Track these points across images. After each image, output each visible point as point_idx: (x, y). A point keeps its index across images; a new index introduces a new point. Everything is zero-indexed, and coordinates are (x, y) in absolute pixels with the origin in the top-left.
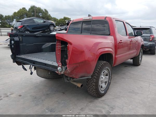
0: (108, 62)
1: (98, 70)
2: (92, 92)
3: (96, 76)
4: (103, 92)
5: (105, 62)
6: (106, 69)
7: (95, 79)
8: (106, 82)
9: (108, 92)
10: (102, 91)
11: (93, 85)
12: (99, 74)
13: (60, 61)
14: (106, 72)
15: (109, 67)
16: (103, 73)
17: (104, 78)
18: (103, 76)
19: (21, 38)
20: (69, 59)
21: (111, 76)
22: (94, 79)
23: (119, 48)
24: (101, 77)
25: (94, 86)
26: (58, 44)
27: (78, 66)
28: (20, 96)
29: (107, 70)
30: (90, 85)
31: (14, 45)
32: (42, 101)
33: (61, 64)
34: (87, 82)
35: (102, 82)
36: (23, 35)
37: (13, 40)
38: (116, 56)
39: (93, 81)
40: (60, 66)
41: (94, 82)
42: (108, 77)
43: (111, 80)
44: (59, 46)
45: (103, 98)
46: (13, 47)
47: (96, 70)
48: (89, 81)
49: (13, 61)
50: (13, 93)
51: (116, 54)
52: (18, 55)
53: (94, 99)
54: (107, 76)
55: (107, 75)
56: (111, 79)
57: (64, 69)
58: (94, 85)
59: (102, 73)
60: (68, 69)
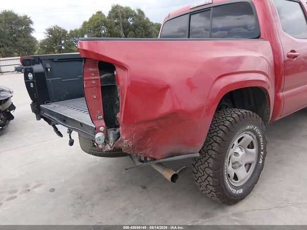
0: (253, 111)
1: (221, 134)
2: (207, 192)
3: (214, 150)
4: (241, 191)
5: (243, 111)
6: (248, 130)
7: (213, 158)
8: (250, 164)
9: (257, 190)
10: (237, 188)
11: (209, 175)
12: (225, 145)
13: (101, 117)
14: (248, 138)
15: (257, 125)
16: (239, 141)
17: (241, 153)
18: (238, 150)
19: (48, 65)
20: (123, 111)
21: (265, 148)
22: (211, 160)
23: (287, 73)
24: (231, 151)
25: (209, 179)
26: (91, 69)
27: (156, 127)
28: (52, 190)
29: (252, 134)
30: (199, 174)
31: (33, 82)
32: (93, 205)
33: (104, 124)
34: (193, 164)
35: (237, 165)
36: (53, 59)
37: (31, 71)
38: (281, 94)
39: (206, 163)
40: (102, 129)
41: (209, 167)
42: (254, 151)
43: (263, 160)
44: (93, 78)
45: (240, 207)
46: (32, 86)
47: (215, 134)
48: (197, 164)
49: (37, 116)
50: (41, 185)
51: (280, 87)
52: (43, 104)
53: (214, 209)
54: (252, 148)
55: (251, 146)
56: (264, 156)
57: (111, 138)
58: (212, 175)
59: (236, 142)
60: (123, 137)
